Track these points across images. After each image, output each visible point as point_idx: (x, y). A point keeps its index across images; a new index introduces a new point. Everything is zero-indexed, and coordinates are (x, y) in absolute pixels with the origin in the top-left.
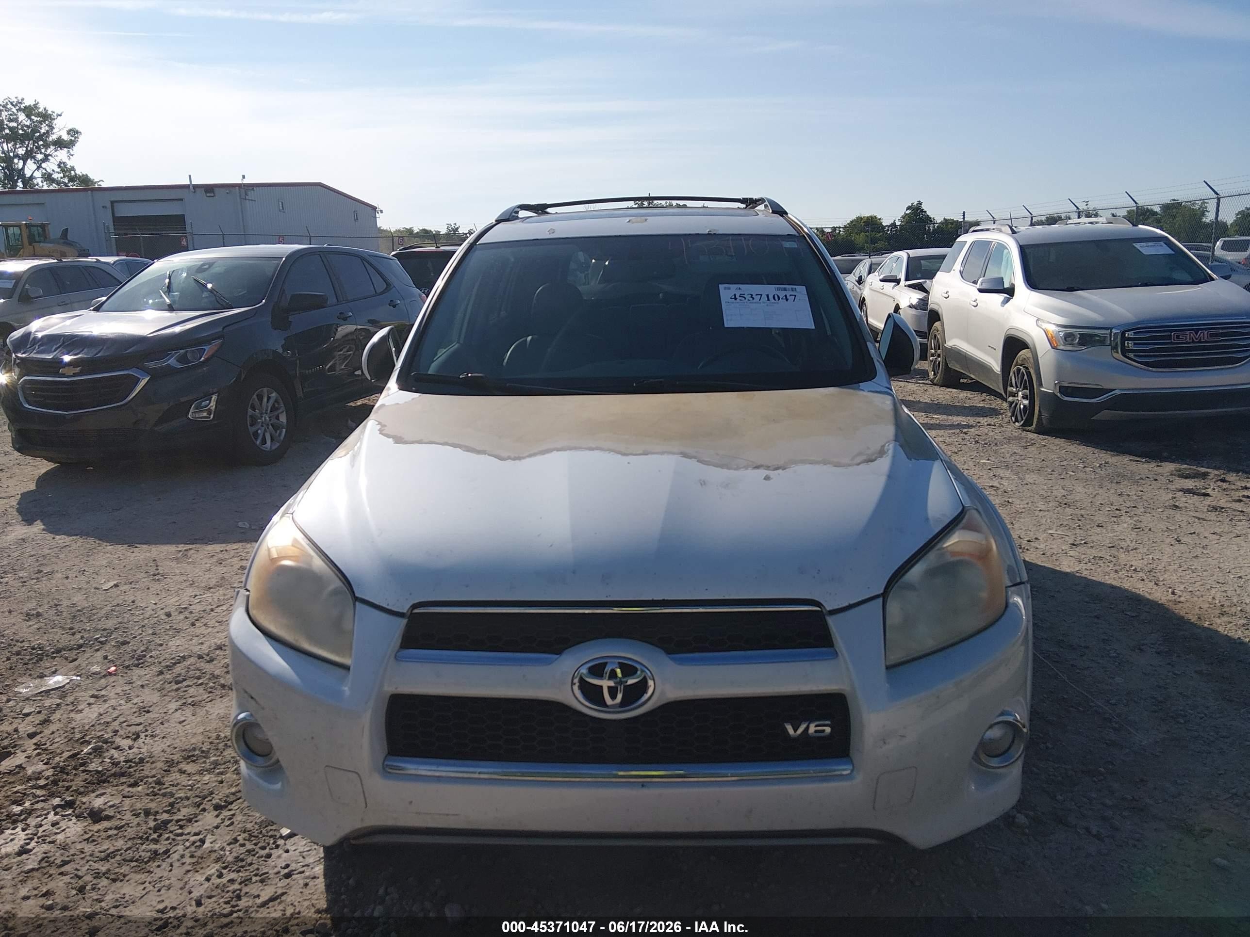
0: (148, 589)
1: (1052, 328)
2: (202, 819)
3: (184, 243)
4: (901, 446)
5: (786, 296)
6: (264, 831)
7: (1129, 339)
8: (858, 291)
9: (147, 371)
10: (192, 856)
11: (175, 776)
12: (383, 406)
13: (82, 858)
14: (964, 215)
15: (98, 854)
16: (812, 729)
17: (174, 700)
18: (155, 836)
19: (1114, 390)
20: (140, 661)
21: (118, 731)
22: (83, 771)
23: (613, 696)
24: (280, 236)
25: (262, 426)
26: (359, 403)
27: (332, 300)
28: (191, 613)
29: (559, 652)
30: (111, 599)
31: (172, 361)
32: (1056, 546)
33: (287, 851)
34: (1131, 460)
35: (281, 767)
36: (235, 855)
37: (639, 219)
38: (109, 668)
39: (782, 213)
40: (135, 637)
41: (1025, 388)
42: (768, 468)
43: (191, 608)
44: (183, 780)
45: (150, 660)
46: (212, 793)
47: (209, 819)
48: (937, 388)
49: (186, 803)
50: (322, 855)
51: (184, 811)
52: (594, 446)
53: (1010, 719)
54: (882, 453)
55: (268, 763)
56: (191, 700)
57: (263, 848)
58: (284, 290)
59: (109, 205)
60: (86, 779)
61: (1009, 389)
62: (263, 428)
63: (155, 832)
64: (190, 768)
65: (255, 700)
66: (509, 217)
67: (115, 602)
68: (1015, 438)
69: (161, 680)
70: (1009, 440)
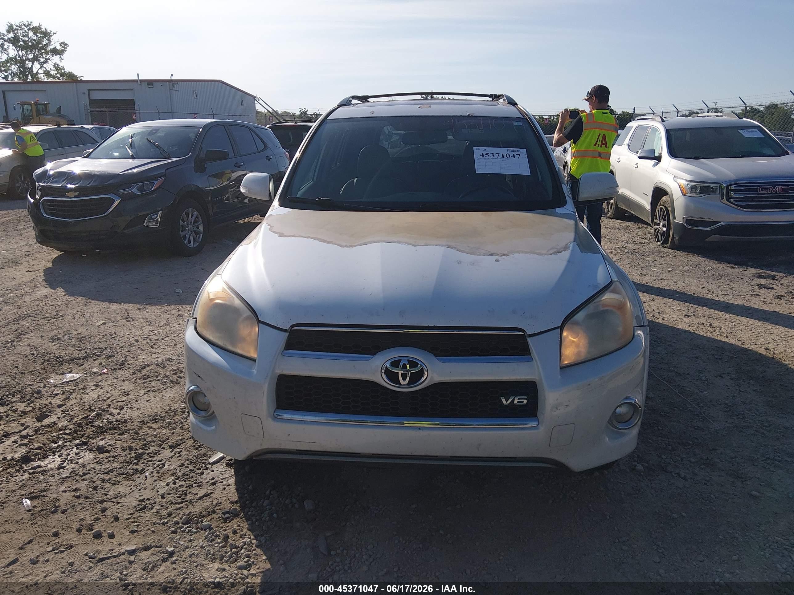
0: (124, 326)
1: (683, 182)
2: (163, 453)
3: (134, 117)
4: (577, 245)
5: (514, 155)
6: (199, 460)
7: (733, 190)
8: (563, 157)
9: (119, 196)
10: (158, 473)
11: (145, 430)
12: (270, 215)
13: (95, 472)
14: (634, 110)
15: (104, 470)
16: (516, 401)
17: (143, 388)
18: (136, 461)
19: (720, 222)
20: (121, 366)
21: (110, 405)
22: (91, 426)
23: (404, 379)
24: (195, 114)
25: (188, 232)
26: (246, 220)
27: (231, 155)
28: (150, 340)
29: (374, 354)
30: (101, 331)
31: (134, 190)
32: (675, 316)
33: (213, 471)
34: (728, 267)
35: (215, 416)
36: (183, 472)
37: (426, 106)
38: (103, 370)
39: (514, 104)
40: (118, 353)
41: (665, 220)
42: (498, 255)
43: (150, 337)
44: (151, 432)
45: (127, 366)
46: (168, 439)
47: (167, 453)
48: (610, 220)
49: (153, 444)
50: (234, 473)
51: (152, 449)
52: (396, 240)
53: (632, 402)
54: (566, 248)
55: (207, 415)
56: (153, 389)
57: (199, 469)
58: (202, 148)
59: (87, 92)
60: (94, 431)
61: (655, 221)
62: (189, 233)
63: (135, 459)
64: (155, 426)
65: (201, 378)
66: (346, 103)
67: (104, 333)
68: (657, 252)
69: (134, 378)
70: (653, 252)
